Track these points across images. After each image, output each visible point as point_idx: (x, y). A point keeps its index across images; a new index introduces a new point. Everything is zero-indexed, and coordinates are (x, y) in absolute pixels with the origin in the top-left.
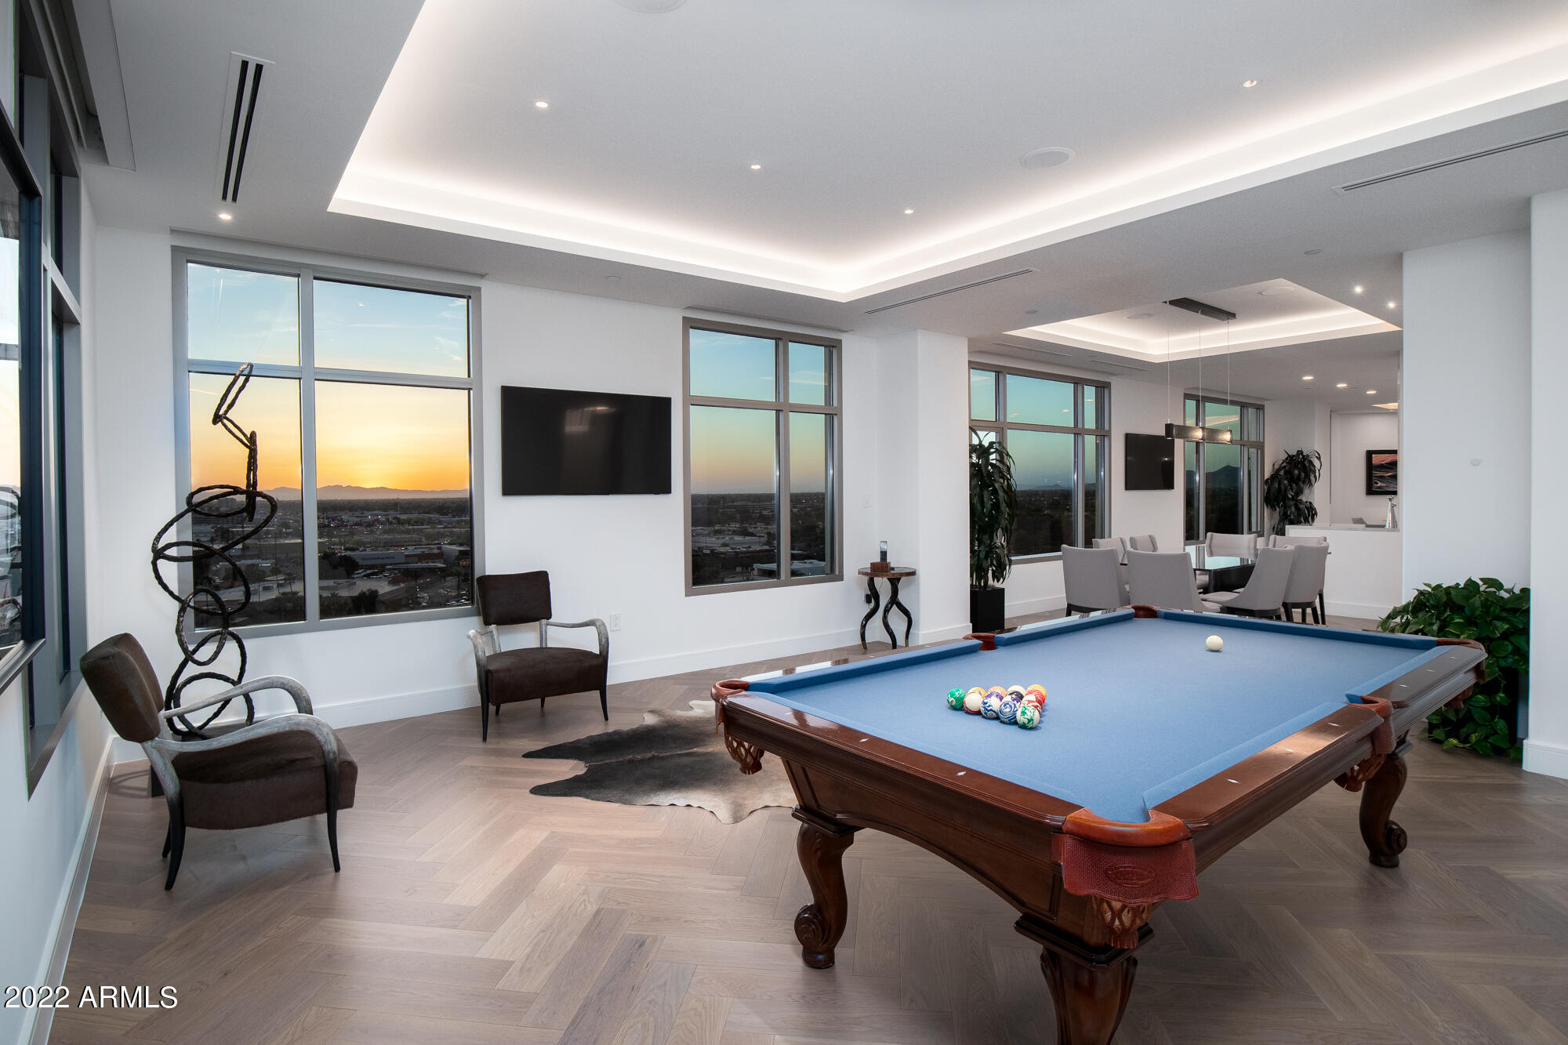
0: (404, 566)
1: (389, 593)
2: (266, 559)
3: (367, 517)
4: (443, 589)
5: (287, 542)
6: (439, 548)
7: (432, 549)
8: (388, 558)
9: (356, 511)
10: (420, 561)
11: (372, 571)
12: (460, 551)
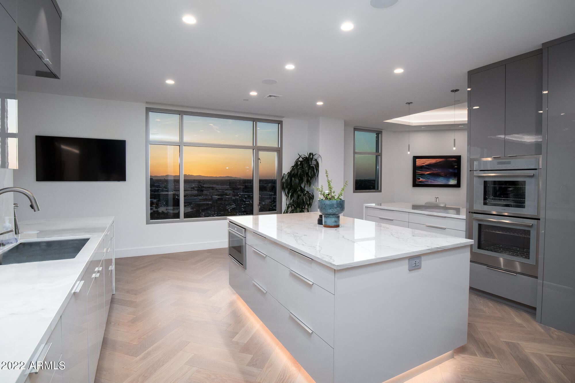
0: (199, 203)
1: (190, 212)
2: (155, 199)
3: (192, 185)
4: (210, 211)
5: (163, 193)
6: (212, 197)
7: (209, 197)
8: (194, 200)
9: (189, 183)
10: (204, 201)
11: (187, 204)
12: (218, 198)
